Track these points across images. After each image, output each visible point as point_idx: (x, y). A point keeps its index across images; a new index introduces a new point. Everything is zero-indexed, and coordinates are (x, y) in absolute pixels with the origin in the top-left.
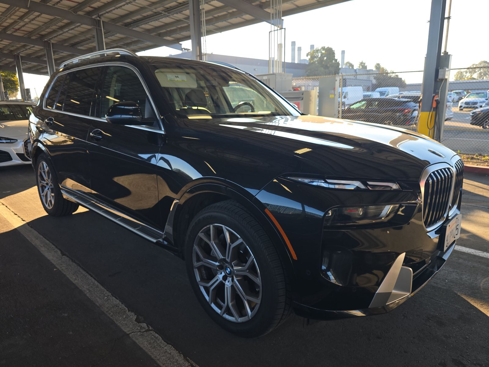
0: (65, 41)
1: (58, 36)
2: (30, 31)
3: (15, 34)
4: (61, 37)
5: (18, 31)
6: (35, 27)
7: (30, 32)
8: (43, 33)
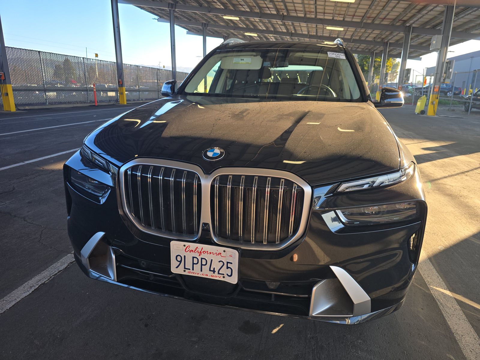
0: (427, 23)
1: (419, 19)
2: (395, 18)
3: (382, 23)
4: (422, 20)
5: (384, 20)
6: (397, 14)
7: (394, 20)
8: (405, 18)
